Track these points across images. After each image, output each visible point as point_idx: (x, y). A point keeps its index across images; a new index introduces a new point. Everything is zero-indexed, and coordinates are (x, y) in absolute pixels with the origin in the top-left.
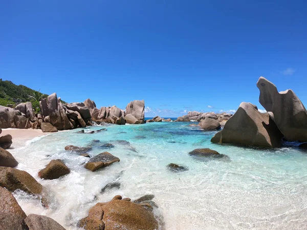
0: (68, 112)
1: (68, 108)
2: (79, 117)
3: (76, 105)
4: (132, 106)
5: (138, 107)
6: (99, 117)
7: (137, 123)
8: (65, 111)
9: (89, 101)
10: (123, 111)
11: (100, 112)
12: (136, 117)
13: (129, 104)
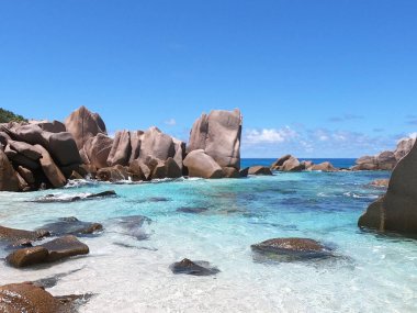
0: (12, 147)
1: (14, 137)
2: (46, 160)
3: (38, 129)
4: (204, 128)
5: (223, 130)
6: (109, 159)
7: (218, 175)
8: (5, 144)
9: (84, 113)
10: (178, 142)
11: (113, 145)
12: (215, 158)
13: (197, 121)
